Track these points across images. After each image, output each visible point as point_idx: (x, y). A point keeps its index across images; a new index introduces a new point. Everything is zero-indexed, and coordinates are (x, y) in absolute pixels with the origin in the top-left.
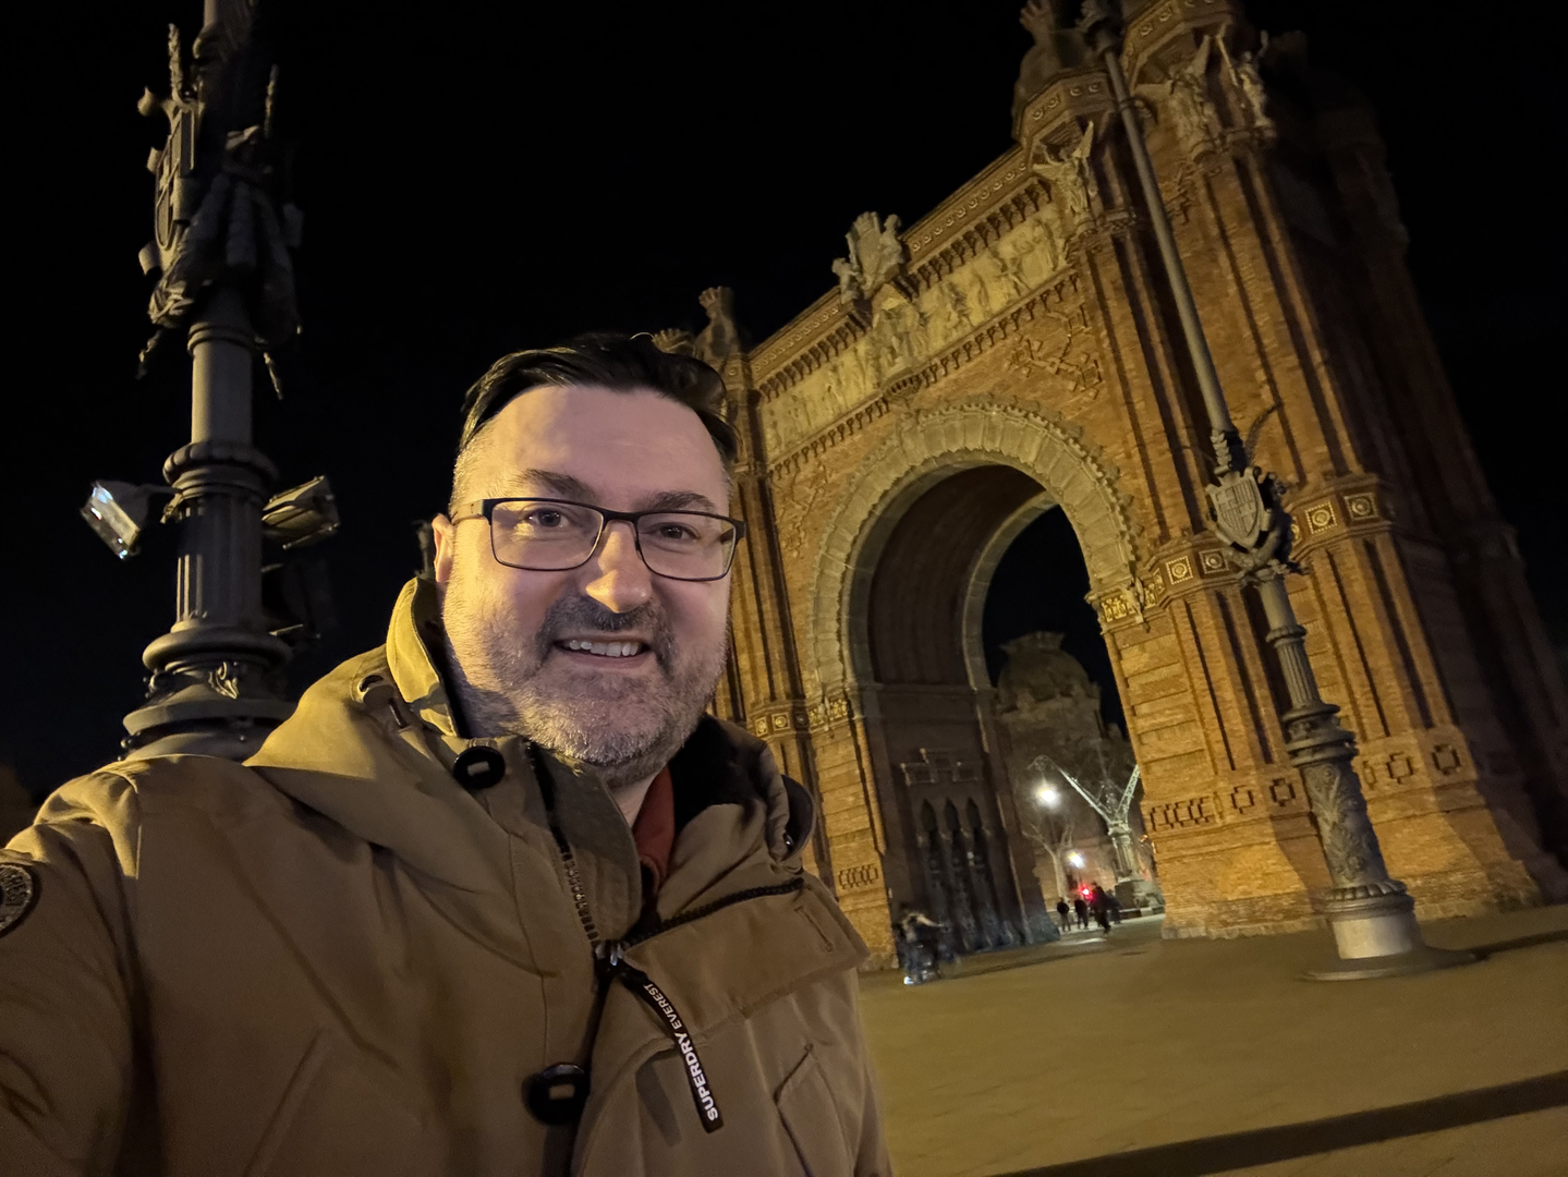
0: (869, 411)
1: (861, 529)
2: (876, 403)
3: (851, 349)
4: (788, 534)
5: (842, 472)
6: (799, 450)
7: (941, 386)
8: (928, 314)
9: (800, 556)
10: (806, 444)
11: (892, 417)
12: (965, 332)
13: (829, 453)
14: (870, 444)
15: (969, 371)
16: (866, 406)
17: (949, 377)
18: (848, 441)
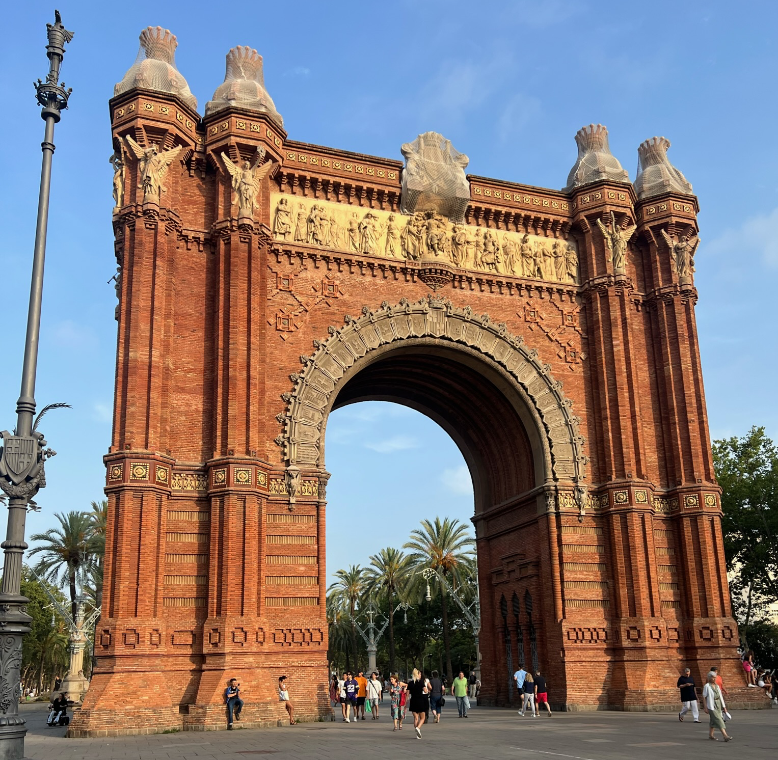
1: (367, 352)
3: (387, 214)
4: (280, 315)
5: (358, 298)
6: (319, 254)
7: (466, 292)
8: (469, 240)
9: (291, 339)
10: (329, 254)
11: (419, 289)
12: (494, 271)
13: (346, 275)
14: (392, 295)
15: (491, 298)
16: (403, 266)
17: (474, 293)
18: (369, 279)
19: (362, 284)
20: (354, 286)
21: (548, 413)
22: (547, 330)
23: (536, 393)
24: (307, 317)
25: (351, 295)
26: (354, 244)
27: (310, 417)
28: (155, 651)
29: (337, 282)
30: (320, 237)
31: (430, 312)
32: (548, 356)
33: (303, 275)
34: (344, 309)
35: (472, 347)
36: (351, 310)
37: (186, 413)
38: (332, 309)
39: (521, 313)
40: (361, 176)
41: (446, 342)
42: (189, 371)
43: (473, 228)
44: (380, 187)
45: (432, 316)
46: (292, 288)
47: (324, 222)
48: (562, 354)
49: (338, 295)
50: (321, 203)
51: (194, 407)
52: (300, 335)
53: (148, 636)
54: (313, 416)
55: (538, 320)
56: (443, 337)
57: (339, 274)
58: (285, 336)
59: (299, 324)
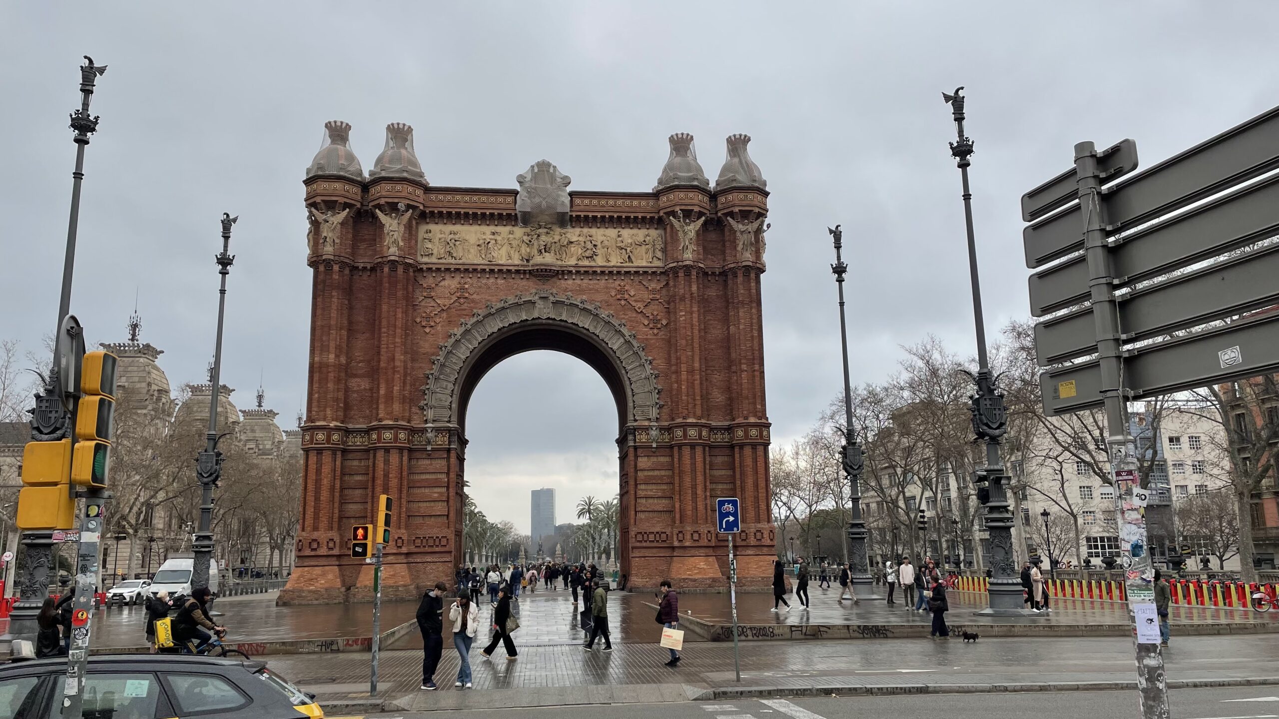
1: (489, 336)
3: (508, 228)
4: (424, 315)
5: (483, 296)
6: (452, 268)
7: (569, 283)
8: (572, 240)
9: (432, 333)
10: (460, 267)
11: (531, 283)
12: (593, 264)
13: (475, 280)
14: (510, 290)
15: (589, 284)
16: (516, 268)
17: (576, 281)
18: (492, 280)
19: (486, 284)
20: (480, 287)
21: (631, 369)
22: (634, 304)
23: (623, 355)
24: (444, 315)
25: (478, 294)
26: (481, 256)
27: (444, 387)
28: (331, 553)
29: (466, 286)
30: (454, 255)
31: (539, 302)
32: (634, 324)
33: (442, 283)
34: (472, 305)
35: (572, 323)
36: (477, 306)
37: (357, 392)
38: (463, 307)
39: (613, 294)
40: (485, 205)
41: (551, 322)
42: (359, 363)
43: (578, 230)
44: (499, 211)
45: (540, 304)
46: (433, 294)
47: (457, 243)
48: (646, 322)
49: (467, 295)
50: (457, 228)
51: (363, 387)
52: (439, 328)
53: (325, 543)
54: (447, 386)
55: (626, 296)
56: (549, 318)
57: (469, 280)
58: (427, 330)
59: (438, 320)
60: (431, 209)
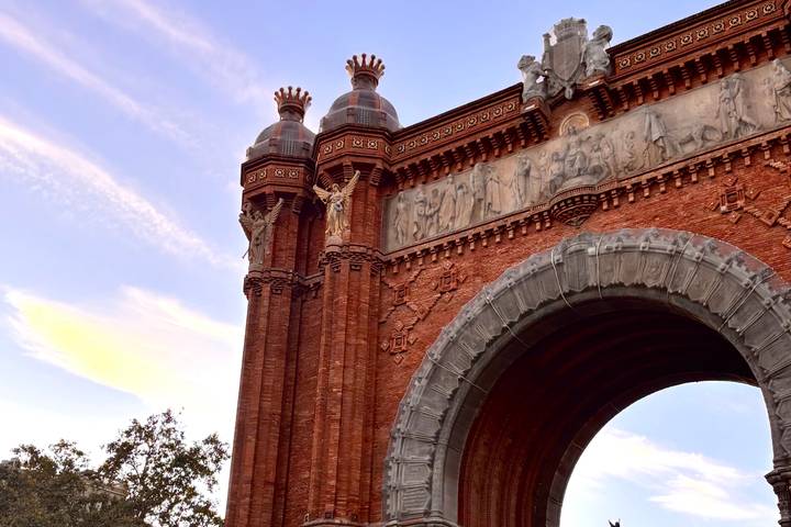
0: (530, 222)
2: (540, 214)
60: (399, 166)
